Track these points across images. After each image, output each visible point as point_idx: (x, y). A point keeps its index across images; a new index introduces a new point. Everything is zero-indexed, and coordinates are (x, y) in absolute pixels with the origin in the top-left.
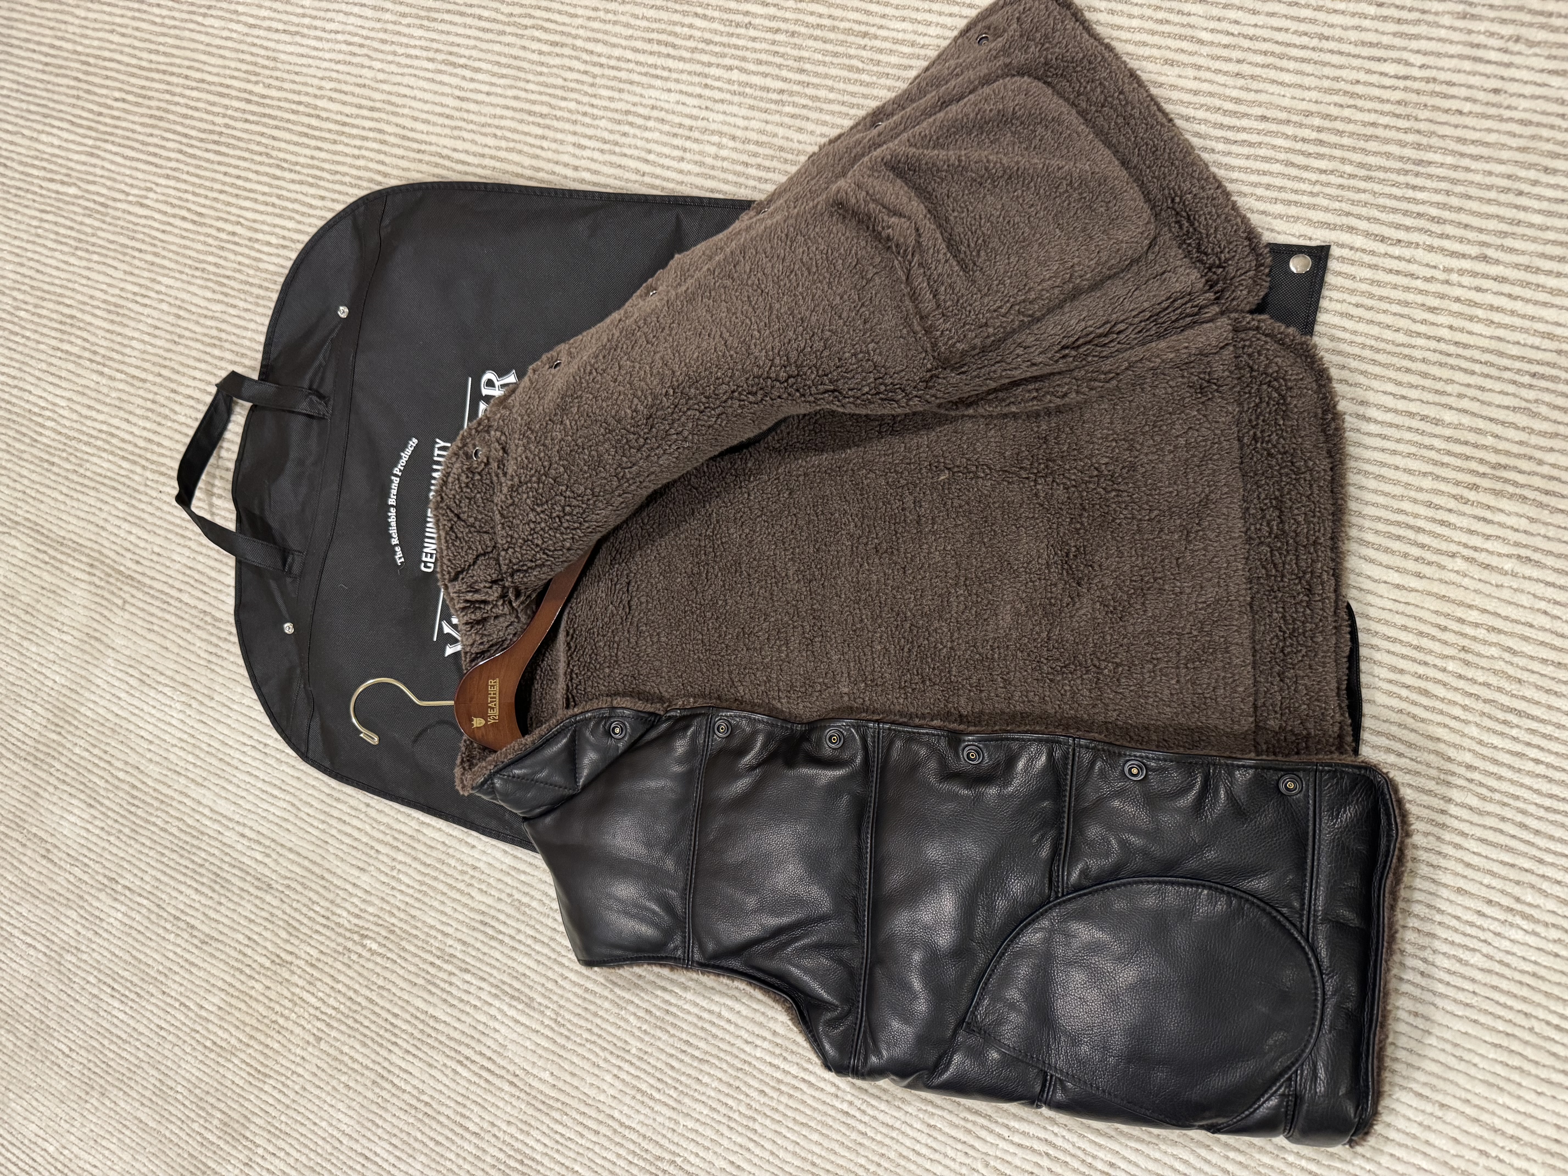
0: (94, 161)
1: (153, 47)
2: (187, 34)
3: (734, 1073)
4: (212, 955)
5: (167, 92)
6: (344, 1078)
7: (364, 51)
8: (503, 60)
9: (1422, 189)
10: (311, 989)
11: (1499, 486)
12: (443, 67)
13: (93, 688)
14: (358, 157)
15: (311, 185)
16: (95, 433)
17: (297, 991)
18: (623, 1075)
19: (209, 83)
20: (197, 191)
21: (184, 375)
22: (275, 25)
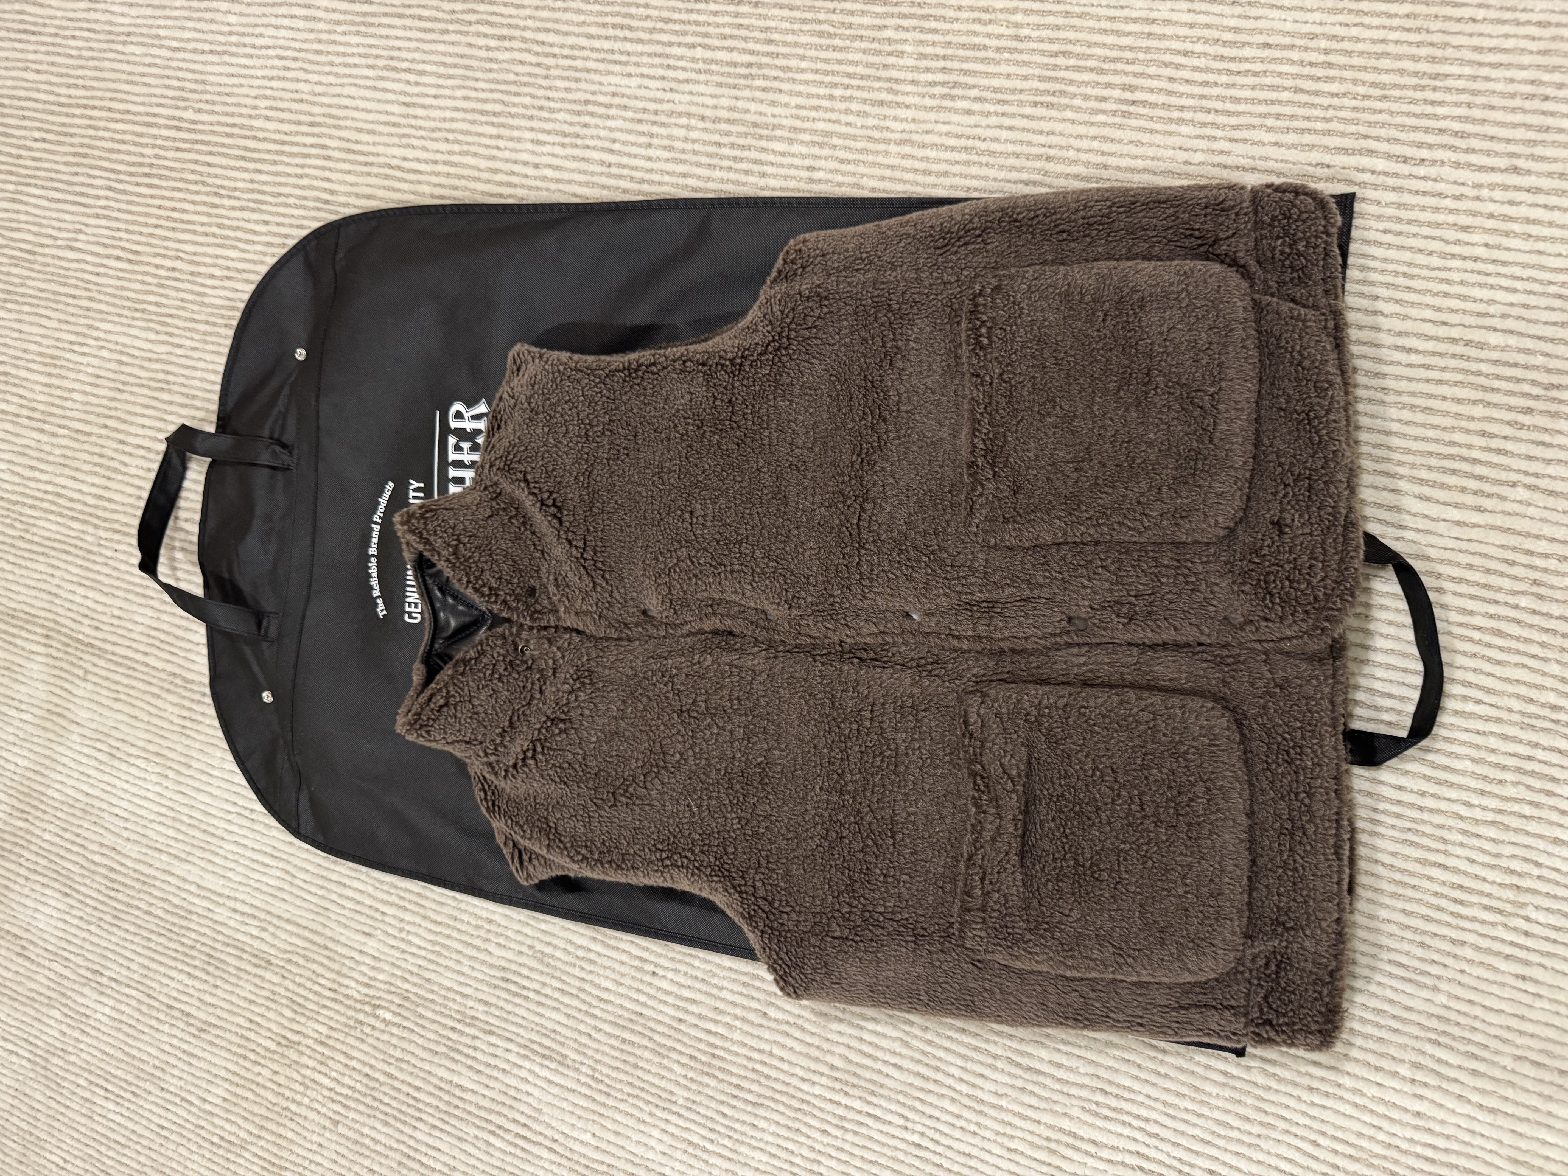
1: (72, 81)
2: (107, 64)
3: (793, 1115)
4: (212, 1043)
5: (90, 127)
6: (367, 1163)
7: (299, 64)
8: (449, 60)
9: (1441, 103)
10: (323, 1069)
12: (385, 74)
13: (60, 768)
14: (301, 176)
15: (253, 210)
16: (38, 494)
17: (308, 1072)
18: (671, 1129)
20: (131, 228)
21: (132, 423)
22: (200, 46)
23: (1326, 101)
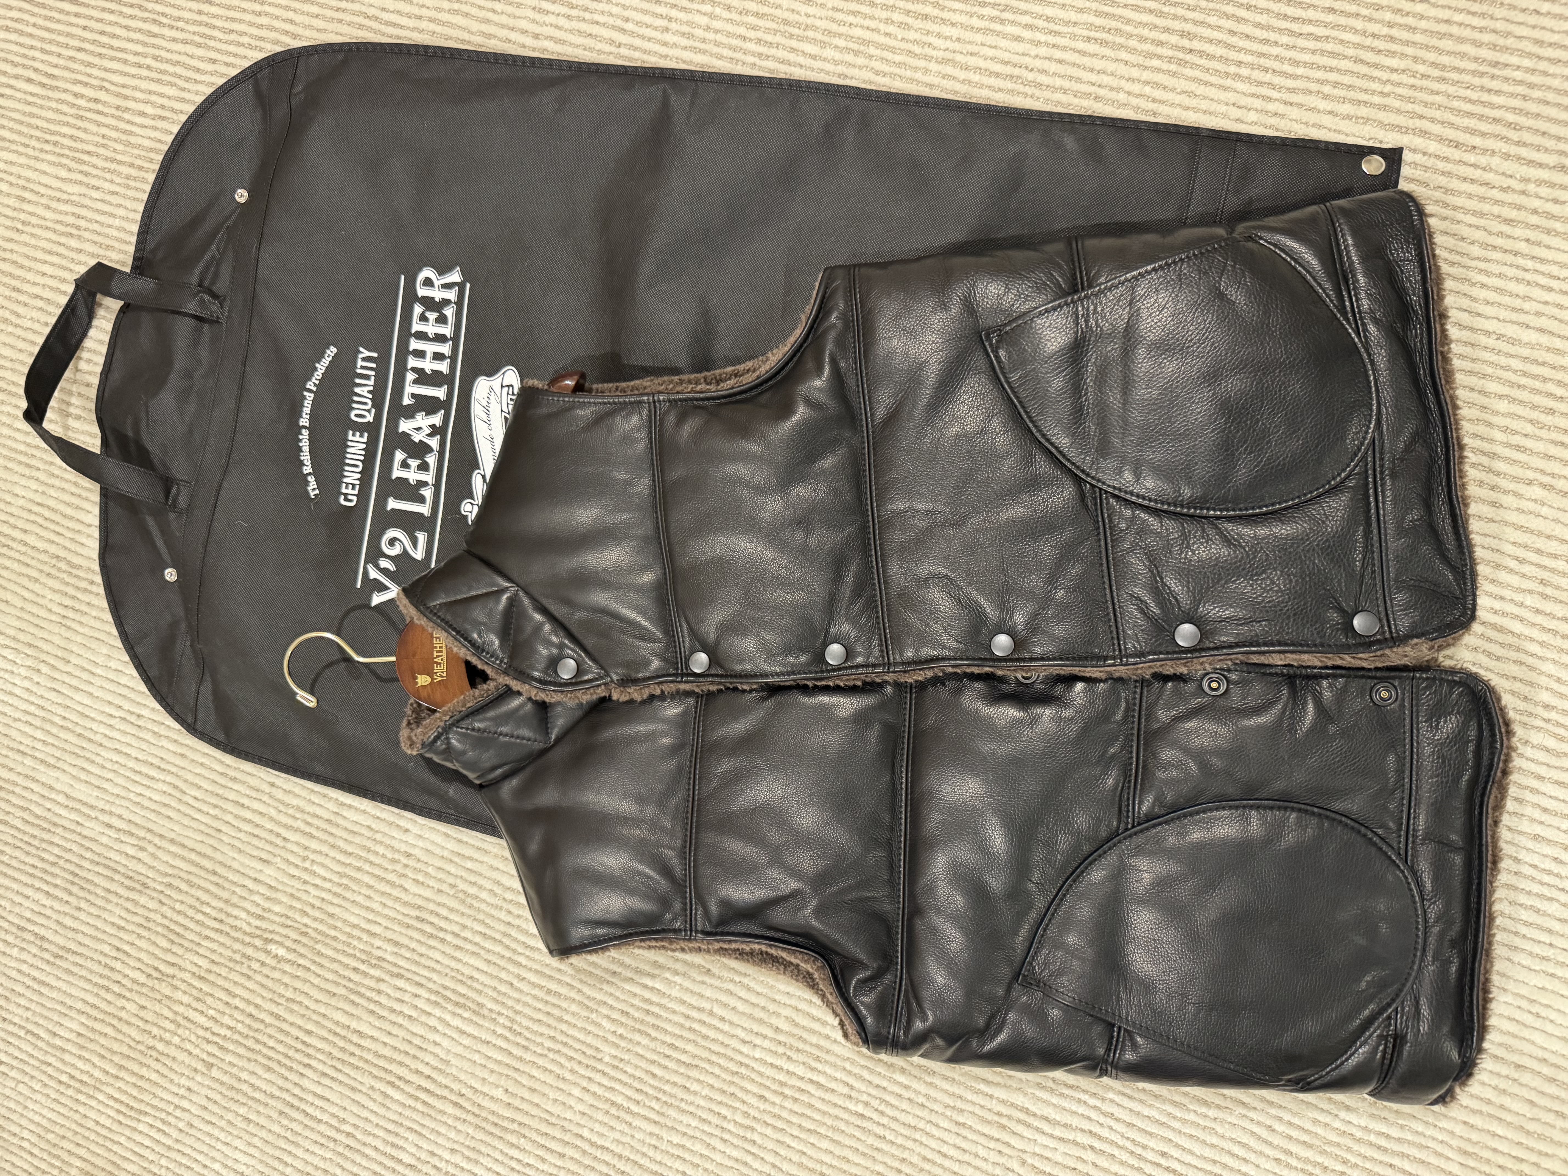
3: (729, 1078)
4: (68, 972)
6: (242, 1111)
9: (1498, 92)
10: (199, 1006)
15: (199, 45)
17: (181, 1009)
18: (594, 1088)
20: (48, 47)
21: (30, 269)
23: (1385, 76)
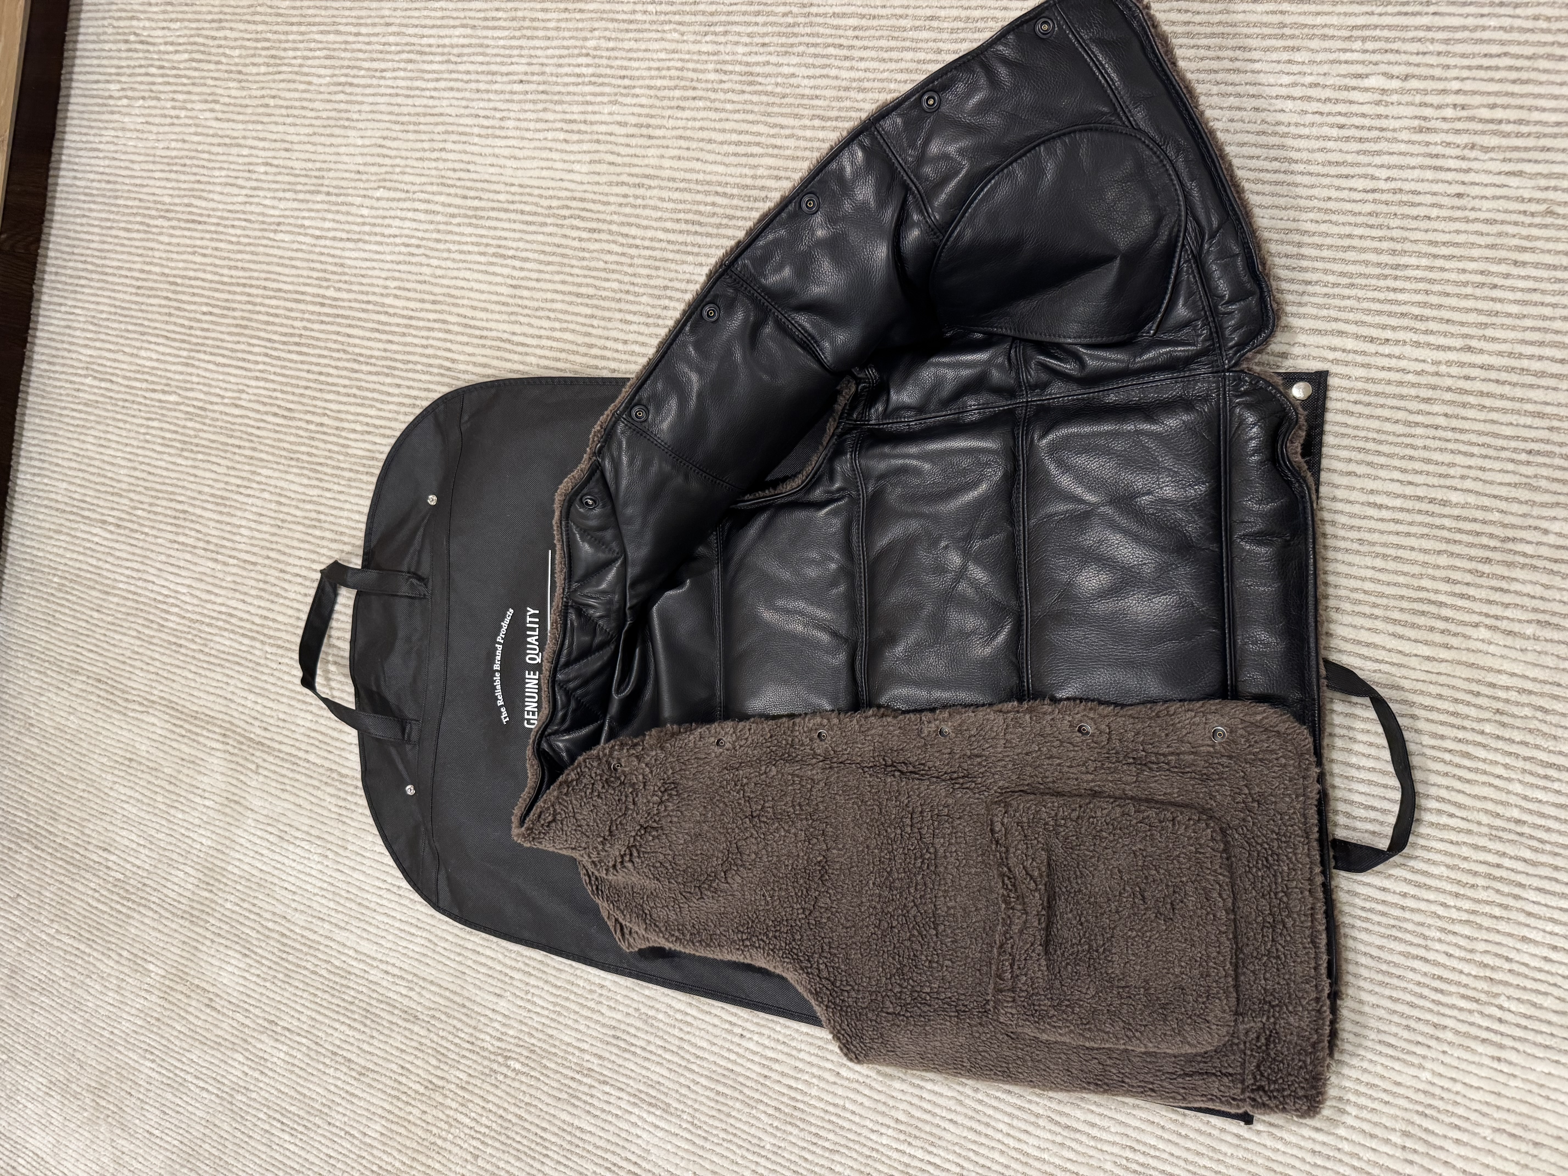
0: (190, 370)
1: (232, 263)
2: (261, 249)
3: (864, 1160)
4: (370, 1086)
5: (249, 302)
7: (421, 251)
8: (548, 249)
10: (464, 1110)
11: (1510, 558)
12: (494, 260)
13: (238, 848)
15: (387, 375)
16: (215, 615)
17: (451, 1113)
19: (285, 292)
20: (285, 388)
21: (290, 555)
22: (338, 234)
